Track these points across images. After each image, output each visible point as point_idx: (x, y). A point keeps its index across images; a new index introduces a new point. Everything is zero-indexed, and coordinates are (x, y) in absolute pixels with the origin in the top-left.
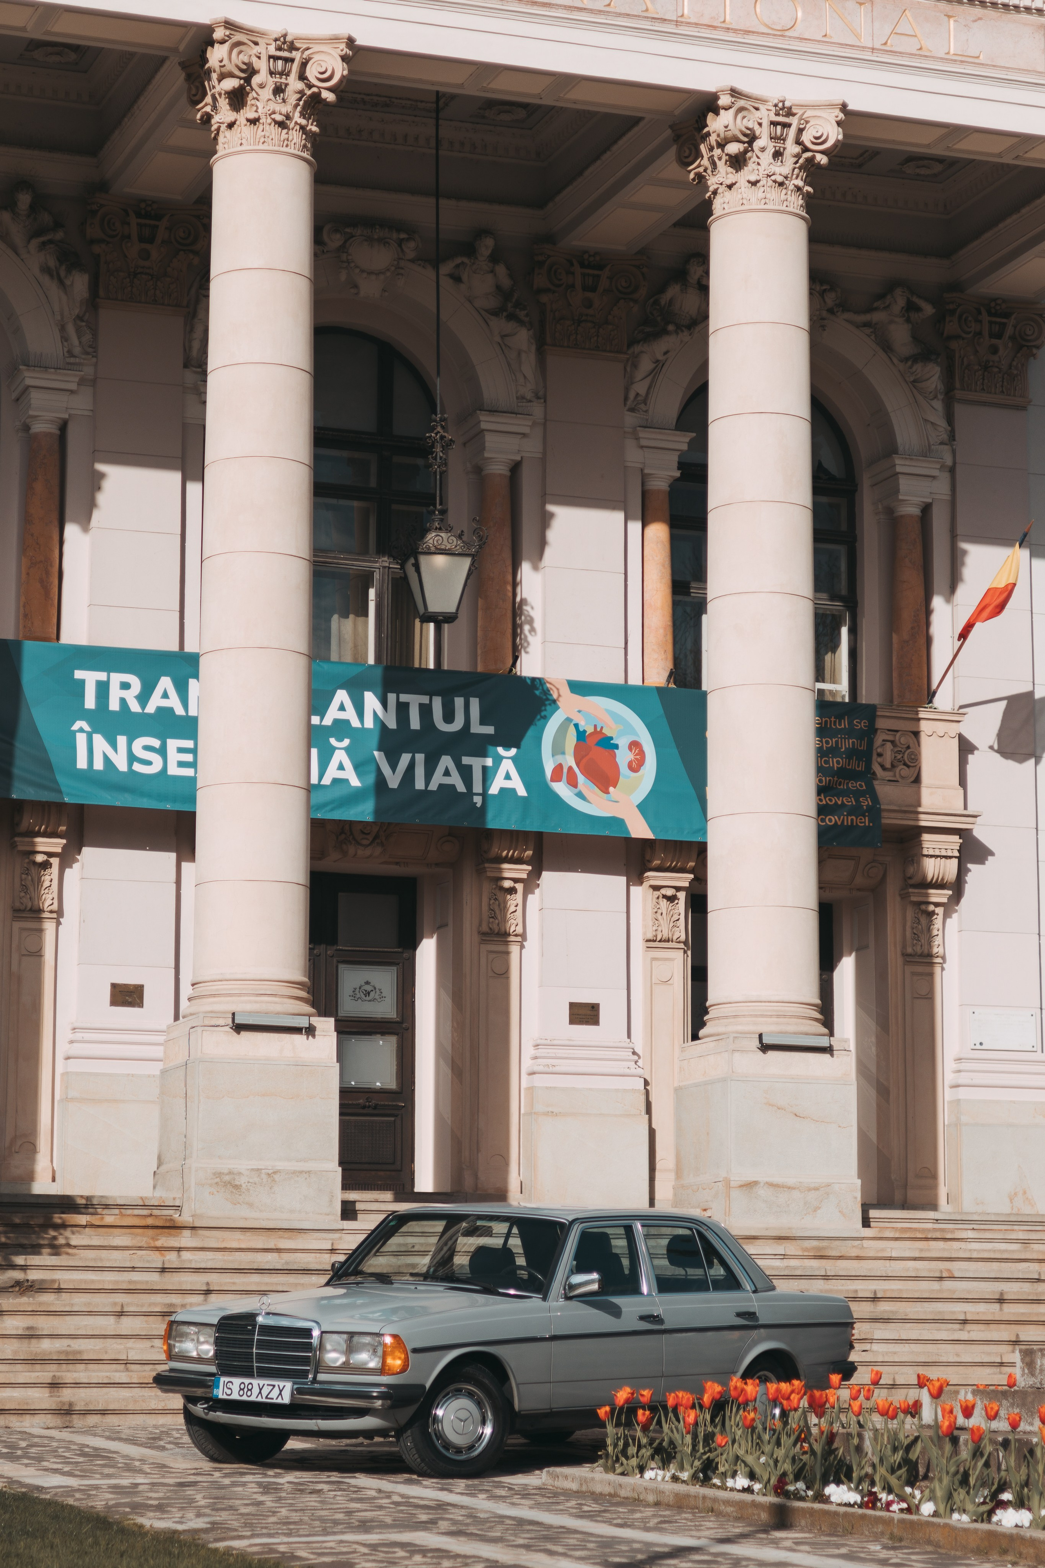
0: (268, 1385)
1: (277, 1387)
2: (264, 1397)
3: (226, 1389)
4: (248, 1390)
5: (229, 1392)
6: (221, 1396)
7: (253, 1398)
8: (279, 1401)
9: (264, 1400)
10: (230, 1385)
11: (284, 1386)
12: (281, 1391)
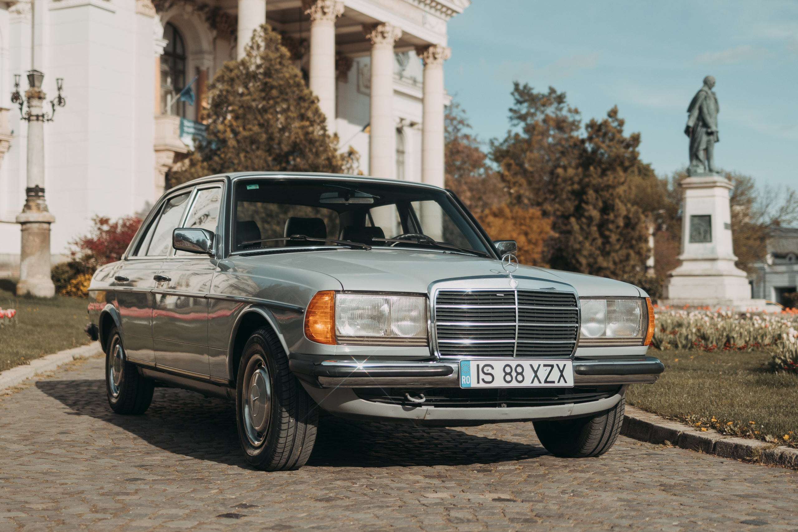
0: (545, 366)
1: (555, 367)
2: (542, 380)
3: (482, 376)
4: (518, 374)
5: (489, 378)
6: (474, 384)
7: (527, 384)
8: (562, 384)
9: (543, 385)
10: (488, 370)
11: (565, 365)
12: (562, 372)
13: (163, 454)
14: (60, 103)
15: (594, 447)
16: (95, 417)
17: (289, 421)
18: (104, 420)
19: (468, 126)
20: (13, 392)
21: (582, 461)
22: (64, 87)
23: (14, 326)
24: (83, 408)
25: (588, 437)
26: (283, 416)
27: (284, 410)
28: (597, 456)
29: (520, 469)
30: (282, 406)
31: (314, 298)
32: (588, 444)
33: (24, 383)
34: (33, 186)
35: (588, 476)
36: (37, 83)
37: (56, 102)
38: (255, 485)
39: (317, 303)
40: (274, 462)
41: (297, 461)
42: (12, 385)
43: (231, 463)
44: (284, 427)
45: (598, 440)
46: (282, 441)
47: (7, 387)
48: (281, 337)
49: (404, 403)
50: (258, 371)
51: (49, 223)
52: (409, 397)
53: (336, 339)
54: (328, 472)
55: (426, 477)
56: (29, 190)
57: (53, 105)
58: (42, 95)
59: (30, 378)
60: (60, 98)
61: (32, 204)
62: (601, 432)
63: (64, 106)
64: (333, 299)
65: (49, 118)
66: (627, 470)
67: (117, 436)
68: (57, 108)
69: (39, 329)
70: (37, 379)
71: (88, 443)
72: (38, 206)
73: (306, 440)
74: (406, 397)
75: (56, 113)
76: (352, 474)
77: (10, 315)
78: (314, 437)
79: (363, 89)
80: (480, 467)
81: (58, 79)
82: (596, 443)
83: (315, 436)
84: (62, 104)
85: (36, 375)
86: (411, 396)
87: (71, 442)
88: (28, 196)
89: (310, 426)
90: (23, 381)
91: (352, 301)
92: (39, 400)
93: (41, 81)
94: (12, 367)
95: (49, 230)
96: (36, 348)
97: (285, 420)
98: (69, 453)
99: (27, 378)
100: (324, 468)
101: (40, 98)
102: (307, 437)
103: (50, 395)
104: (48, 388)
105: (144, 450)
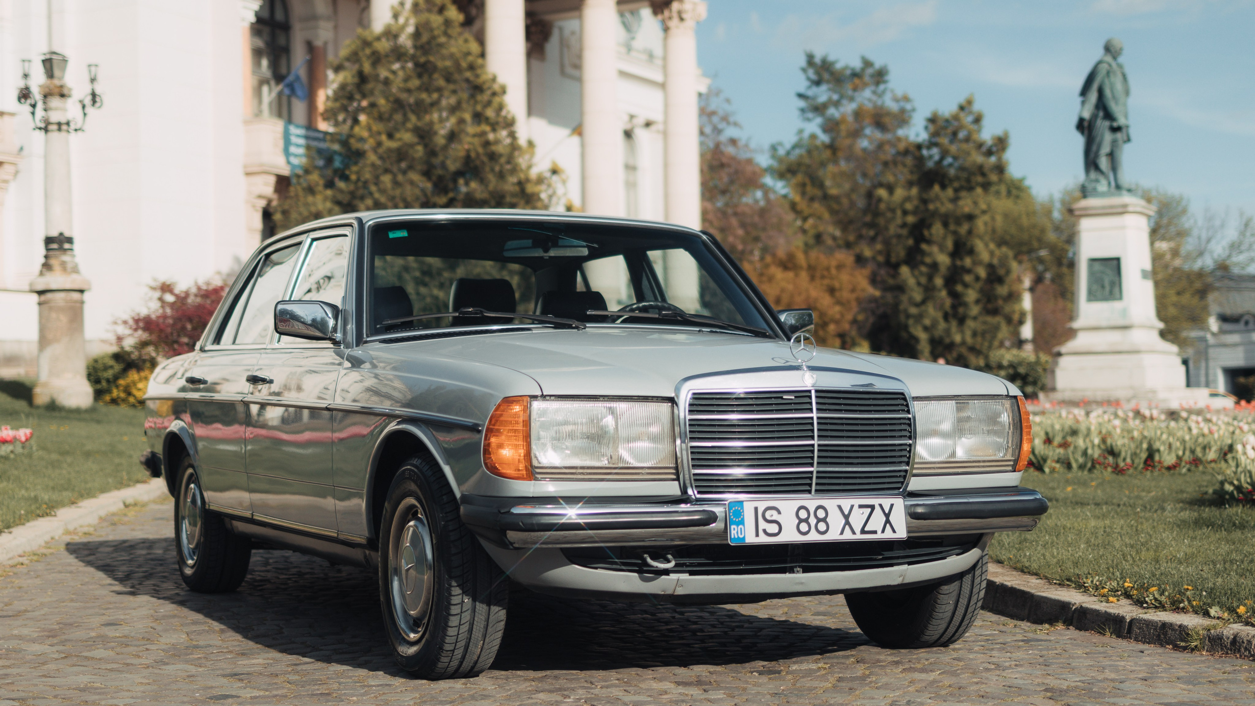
0: (861, 506)
1: (877, 508)
2: (858, 530)
3: (762, 525)
4: (819, 520)
5: (773, 528)
6: (751, 539)
7: (833, 535)
8: (888, 535)
9: (859, 537)
10: (771, 515)
11: (892, 505)
12: (887, 516)
13: (267, 655)
14: (94, 102)
15: (941, 631)
16: (159, 598)
17: (463, 602)
18: (173, 603)
19: (736, 124)
20: (31, 561)
21: (922, 653)
22: (100, 78)
23: (30, 456)
24: (140, 584)
25: (931, 616)
26: (453, 593)
27: (454, 583)
28: (945, 645)
29: (825, 669)
30: (451, 577)
31: (496, 410)
32: (931, 627)
33: (48, 545)
34: (54, 233)
35: (931, 679)
36: (57, 72)
37: (88, 101)
38: (411, 703)
39: (501, 415)
40: (440, 665)
41: (476, 662)
42: (28, 549)
43: (373, 667)
44: (455, 610)
45: (947, 620)
46: (452, 632)
47: (20, 552)
48: (447, 470)
49: (642, 569)
50: (412, 523)
51: (82, 291)
52: (649, 560)
53: (532, 472)
54: (526, 680)
55: (678, 684)
56: (49, 241)
57: (84, 107)
58: (65, 92)
59: (57, 538)
60: (94, 95)
61: (53, 262)
62: (952, 607)
63: (100, 107)
64: (527, 409)
65: (78, 127)
66: (993, 667)
67: (194, 628)
68: (90, 110)
69: (69, 459)
70: (68, 539)
71: (148, 639)
72: (63, 264)
73: (490, 630)
74: (644, 560)
75: (88, 117)
76: (562, 682)
77: (23, 439)
78: (502, 625)
79: (569, 70)
80: (763, 666)
81: (90, 66)
82: (944, 626)
83: (503, 623)
84: (98, 105)
85: (67, 532)
86: (652, 559)
87: (123, 639)
88: (48, 250)
89: (495, 609)
90: (47, 543)
91: (557, 411)
92: (71, 572)
93: (63, 69)
94: (28, 521)
95: (82, 302)
96: (66, 490)
97: (455, 600)
98: (121, 656)
99: (52, 538)
100: (519, 673)
101: (62, 96)
102: (490, 625)
103: (89, 563)
104: (86, 552)
105: (237, 649)
